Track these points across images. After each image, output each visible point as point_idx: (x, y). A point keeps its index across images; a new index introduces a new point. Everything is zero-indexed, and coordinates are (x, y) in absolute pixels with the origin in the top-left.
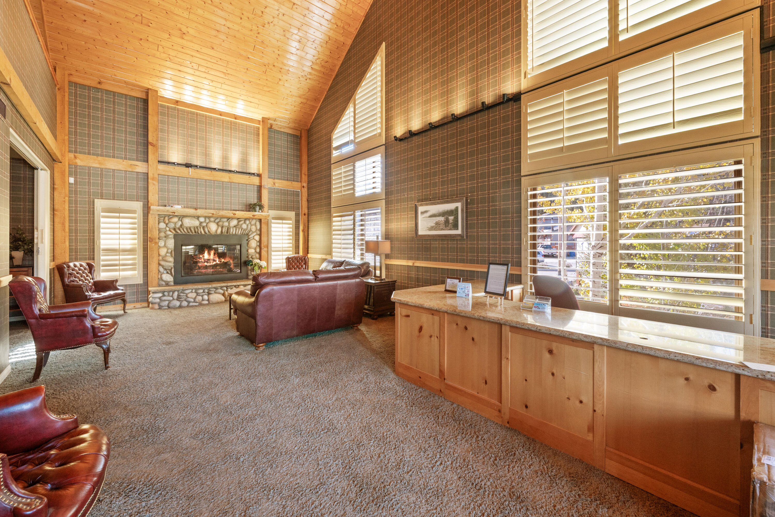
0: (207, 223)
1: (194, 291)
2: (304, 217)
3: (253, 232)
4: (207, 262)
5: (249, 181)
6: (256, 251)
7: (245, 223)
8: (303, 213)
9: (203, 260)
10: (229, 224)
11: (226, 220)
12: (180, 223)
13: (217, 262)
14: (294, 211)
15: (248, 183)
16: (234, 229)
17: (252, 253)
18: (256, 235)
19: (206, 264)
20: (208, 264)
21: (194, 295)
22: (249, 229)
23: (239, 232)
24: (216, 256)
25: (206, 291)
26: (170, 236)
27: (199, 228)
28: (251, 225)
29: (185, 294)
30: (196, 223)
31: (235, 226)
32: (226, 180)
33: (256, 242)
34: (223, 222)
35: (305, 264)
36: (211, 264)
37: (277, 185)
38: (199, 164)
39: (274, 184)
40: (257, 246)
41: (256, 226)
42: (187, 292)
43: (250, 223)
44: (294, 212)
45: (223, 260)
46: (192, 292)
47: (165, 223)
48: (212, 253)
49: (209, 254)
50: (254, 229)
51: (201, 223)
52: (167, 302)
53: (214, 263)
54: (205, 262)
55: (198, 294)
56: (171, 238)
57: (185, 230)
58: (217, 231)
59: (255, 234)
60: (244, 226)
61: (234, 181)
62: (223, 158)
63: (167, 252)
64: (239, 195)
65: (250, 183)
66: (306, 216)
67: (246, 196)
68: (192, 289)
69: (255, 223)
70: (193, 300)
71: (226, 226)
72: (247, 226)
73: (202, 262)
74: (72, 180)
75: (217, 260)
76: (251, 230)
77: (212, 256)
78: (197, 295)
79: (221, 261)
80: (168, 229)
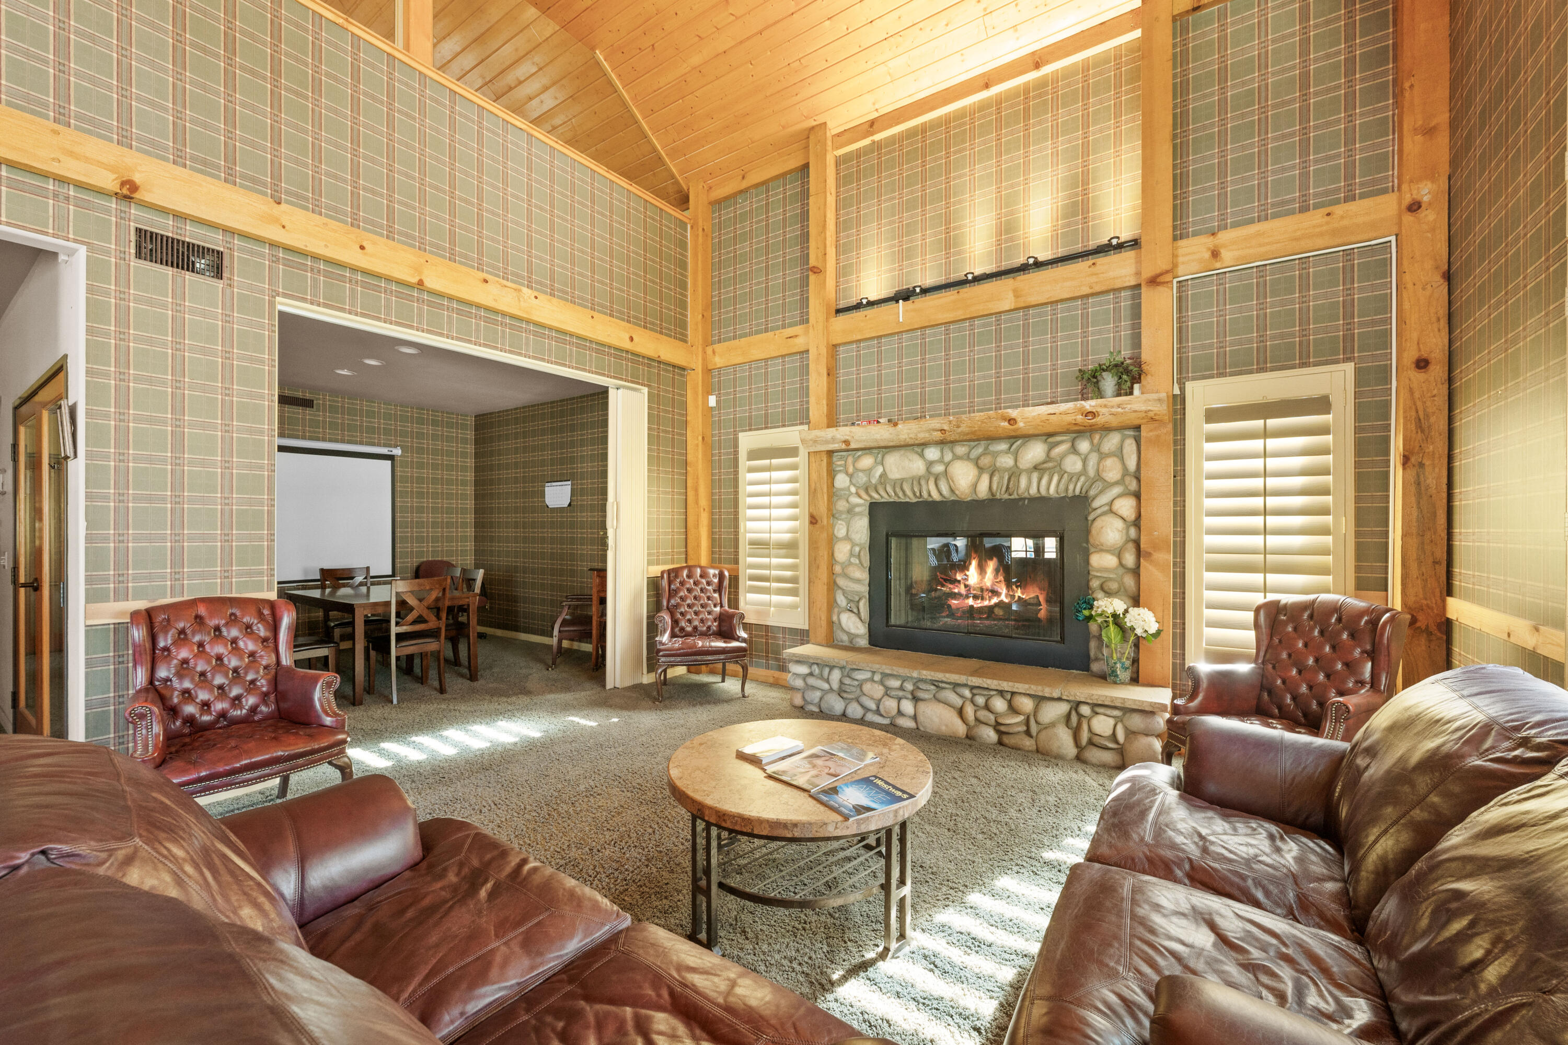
0: (947, 465)
1: (877, 677)
2: (1418, 377)
3: (1110, 485)
4: (975, 597)
5: (1094, 279)
6: (1121, 564)
7: (1074, 450)
8: (1411, 355)
9: (963, 590)
10: (1016, 461)
11: (1003, 446)
12: (879, 470)
13: (1003, 597)
14: (1346, 360)
15: (1086, 290)
16: (1035, 476)
17: (1106, 570)
18: (1120, 496)
19: (970, 602)
20: (978, 604)
21: (878, 691)
22: (1091, 472)
23: (1051, 487)
24: (1001, 578)
25: (909, 686)
26: (857, 510)
27: (923, 482)
28: (1103, 456)
29: (856, 683)
30: (916, 466)
31: (1035, 468)
32: (1007, 303)
33: (1119, 524)
34: (995, 455)
35: (1372, 655)
36: (986, 603)
37: (1228, 256)
38: (929, 282)
39: (1215, 254)
40: (1129, 540)
41: (1122, 459)
42: (860, 676)
43: (1096, 448)
44: (1349, 368)
45: (1019, 593)
46: (872, 680)
47: (847, 473)
48: (991, 565)
49: (982, 569)
50: (1112, 471)
51: (930, 464)
52: (818, 694)
53: (995, 600)
54: (967, 597)
55: (887, 692)
56: (859, 514)
57: (889, 489)
58: (975, 486)
59: (1116, 490)
60: (1073, 464)
61: (1033, 299)
62: (999, 233)
63: (852, 554)
64: (1054, 349)
65: (1098, 289)
66: (1438, 371)
67: (1085, 344)
68: (874, 673)
69: (1121, 448)
70: (873, 706)
71: (1006, 470)
72: (1085, 461)
73: (960, 594)
74: (712, 401)
75: (1004, 591)
76: (1099, 477)
77: (989, 578)
78: (886, 694)
79: (1013, 597)
80: (853, 490)
